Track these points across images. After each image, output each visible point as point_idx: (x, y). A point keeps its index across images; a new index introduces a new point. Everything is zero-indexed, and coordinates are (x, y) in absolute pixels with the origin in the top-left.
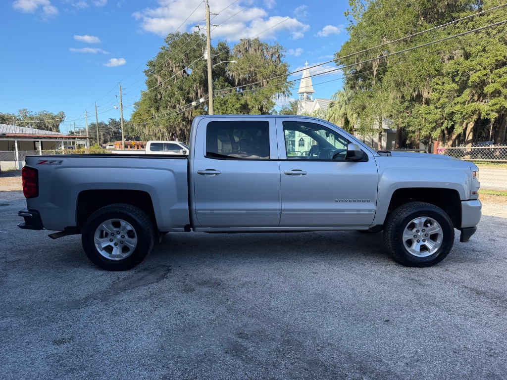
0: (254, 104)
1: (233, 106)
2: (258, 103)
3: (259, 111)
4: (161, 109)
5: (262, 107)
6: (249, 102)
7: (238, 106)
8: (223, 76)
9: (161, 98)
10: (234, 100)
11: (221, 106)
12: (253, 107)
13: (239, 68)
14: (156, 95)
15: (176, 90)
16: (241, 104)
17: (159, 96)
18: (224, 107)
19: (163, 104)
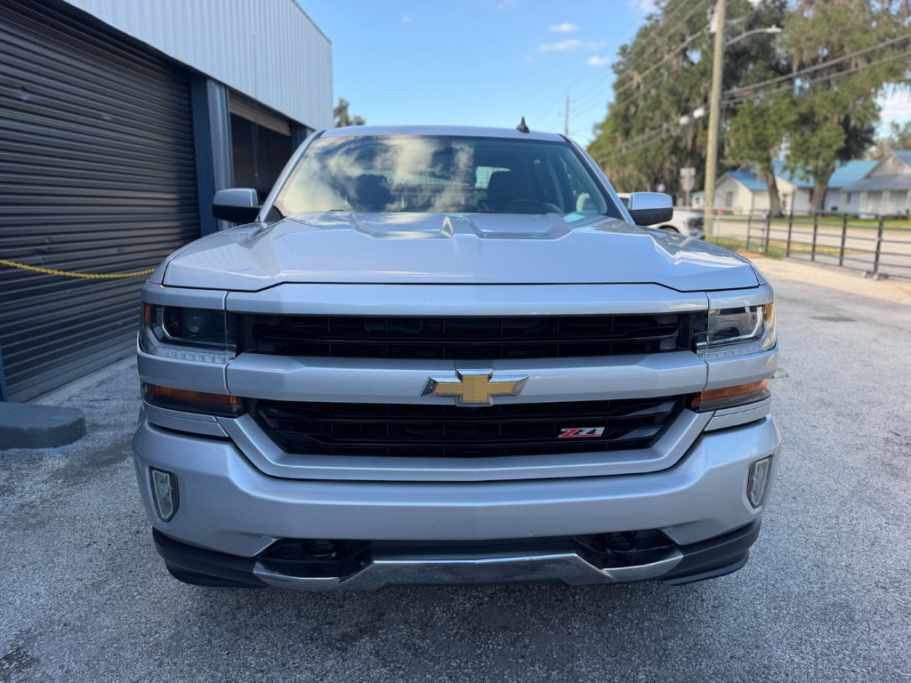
0: (829, 111)
1: (781, 119)
2: (839, 109)
3: (841, 128)
4: (633, 132)
5: (847, 119)
6: (817, 109)
7: (793, 117)
8: (766, 59)
9: (636, 112)
10: (783, 107)
11: (753, 120)
12: (826, 119)
13: (803, 39)
14: (628, 109)
15: (664, 94)
16: (800, 115)
17: (632, 109)
18: (759, 122)
19: (636, 124)
